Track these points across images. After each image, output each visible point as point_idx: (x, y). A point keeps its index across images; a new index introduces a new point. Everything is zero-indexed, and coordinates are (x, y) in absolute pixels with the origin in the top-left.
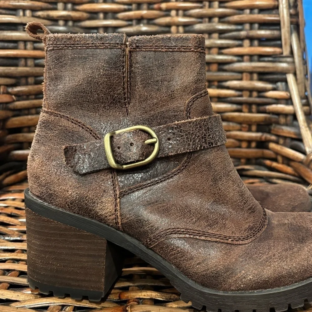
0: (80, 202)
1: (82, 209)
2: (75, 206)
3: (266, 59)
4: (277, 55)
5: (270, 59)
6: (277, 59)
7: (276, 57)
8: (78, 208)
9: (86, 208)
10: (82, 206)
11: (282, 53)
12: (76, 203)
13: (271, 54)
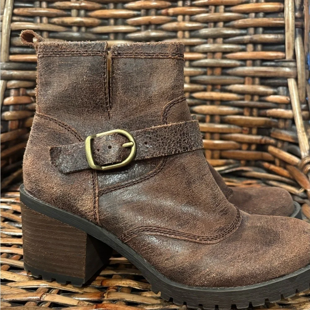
0: (63, 199)
1: (65, 205)
2: (59, 202)
3: (268, 63)
4: (279, 59)
5: (273, 63)
6: (279, 64)
7: (278, 62)
8: (62, 203)
9: (69, 204)
10: (65, 202)
11: (285, 58)
12: (60, 199)
13: (274, 58)
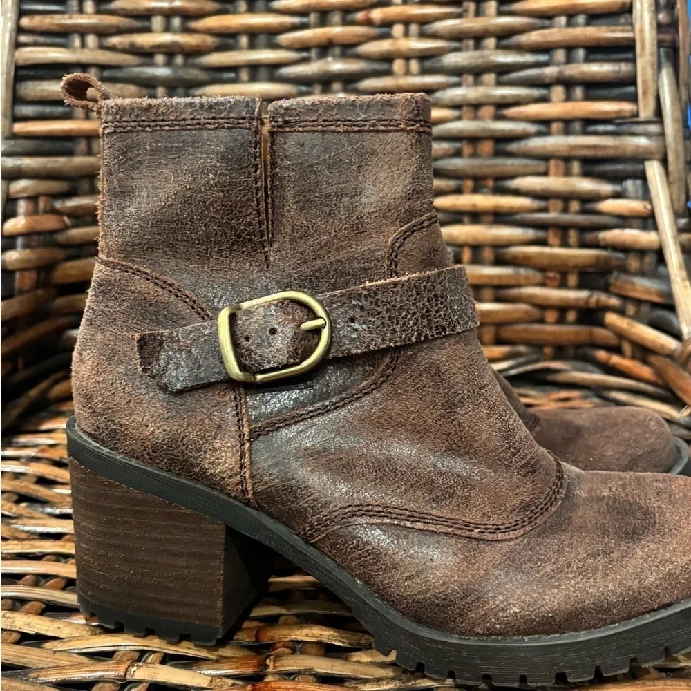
0: (171, 449)
1: (175, 463)
2: (161, 456)
3: (601, 128)
4: (624, 118)
5: (610, 128)
6: (625, 128)
7: (621, 125)
8: (168, 460)
9: (184, 460)
10: (176, 456)
11: (637, 115)
12: (164, 450)
13: (613, 116)
